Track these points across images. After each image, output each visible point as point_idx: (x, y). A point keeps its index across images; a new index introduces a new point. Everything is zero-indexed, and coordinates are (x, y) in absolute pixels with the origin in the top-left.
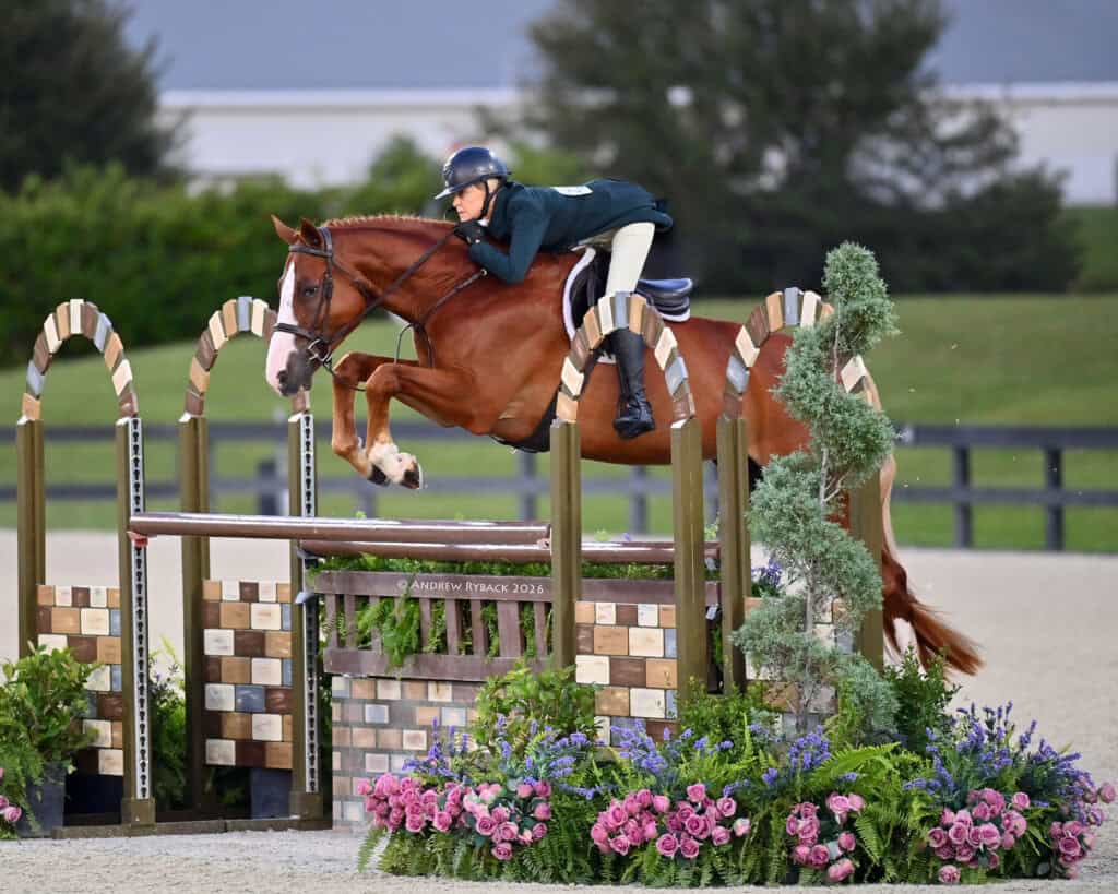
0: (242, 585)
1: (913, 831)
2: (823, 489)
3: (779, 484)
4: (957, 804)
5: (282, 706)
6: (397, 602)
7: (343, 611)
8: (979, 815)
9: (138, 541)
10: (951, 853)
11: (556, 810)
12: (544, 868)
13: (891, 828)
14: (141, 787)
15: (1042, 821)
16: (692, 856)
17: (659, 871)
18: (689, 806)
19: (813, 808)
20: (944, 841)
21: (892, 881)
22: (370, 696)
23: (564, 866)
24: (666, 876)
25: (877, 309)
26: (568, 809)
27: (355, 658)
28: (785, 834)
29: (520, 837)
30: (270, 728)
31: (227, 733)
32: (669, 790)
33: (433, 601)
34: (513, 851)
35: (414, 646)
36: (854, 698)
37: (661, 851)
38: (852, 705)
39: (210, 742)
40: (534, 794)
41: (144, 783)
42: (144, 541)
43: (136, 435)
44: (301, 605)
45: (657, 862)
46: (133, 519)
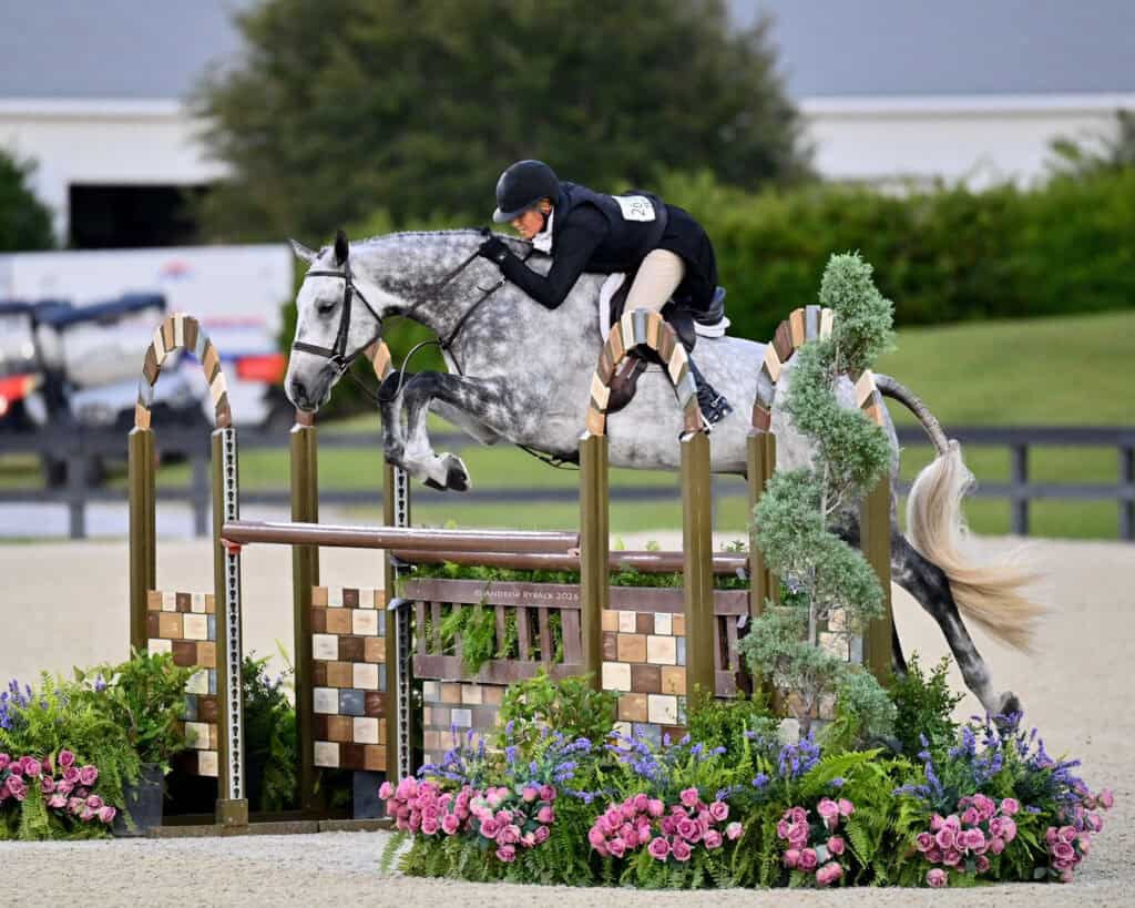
0: (346, 592)
1: (903, 836)
2: (824, 502)
3: (781, 497)
4: (947, 808)
5: (379, 710)
6: (476, 608)
7: (430, 618)
8: (967, 821)
9: (231, 548)
10: (938, 856)
11: (558, 813)
12: (546, 870)
13: (881, 833)
14: (234, 788)
15: (1038, 826)
16: (684, 859)
17: (652, 874)
18: (681, 810)
19: (803, 813)
20: (931, 846)
21: (883, 885)
22: (455, 700)
23: (565, 868)
24: (658, 879)
25: (874, 327)
26: (570, 812)
27: (439, 664)
28: (776, 838)
29: (523, 839)
30: (368, 731)
31: (331, 735)
32: (665, 794)
33: (507, 608)
34: (516, 853)
35: (489, 652)
36: (850, 705)
37: (653, 854)
38: (848, 712)
39: (318, 744)
40: (538, 797)
41: (236, 784)
42: (239, 549)
43: (229, 445)
44: (394, 611)
45: (650, 865)
46: (225, 527)
